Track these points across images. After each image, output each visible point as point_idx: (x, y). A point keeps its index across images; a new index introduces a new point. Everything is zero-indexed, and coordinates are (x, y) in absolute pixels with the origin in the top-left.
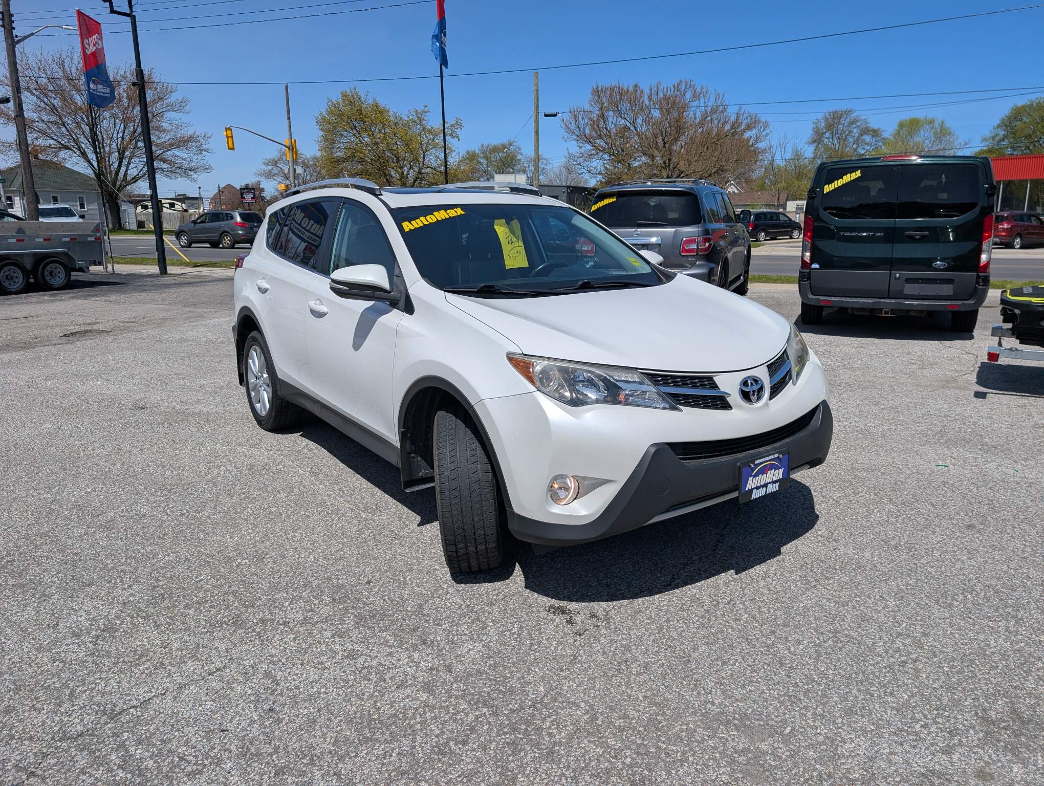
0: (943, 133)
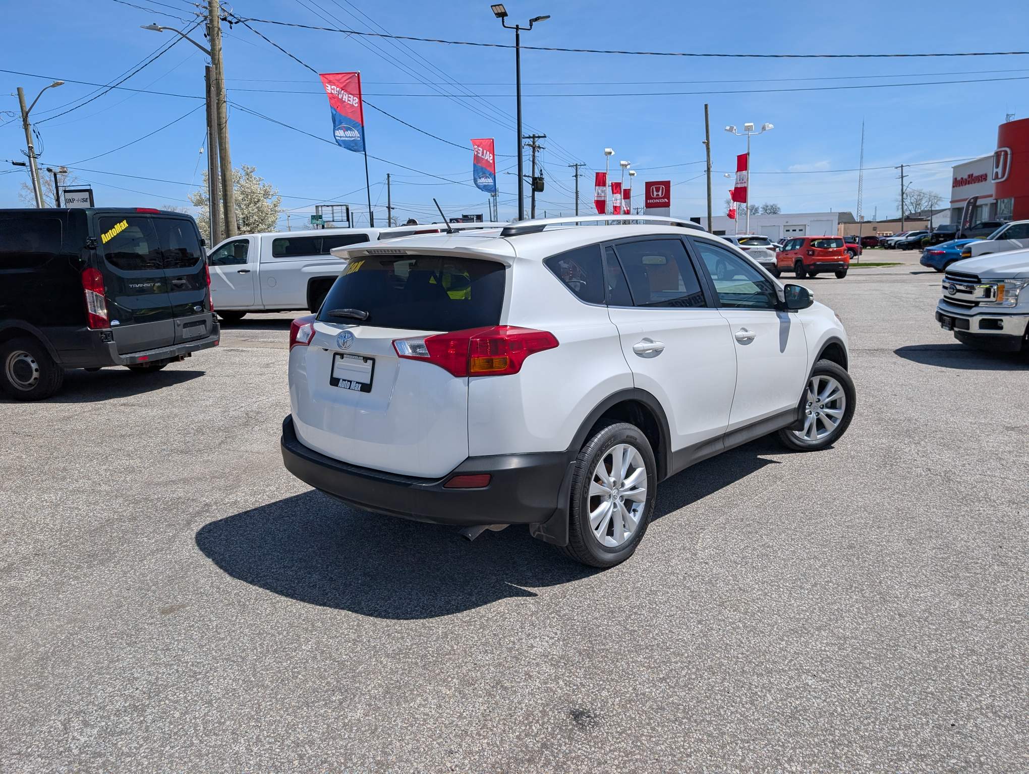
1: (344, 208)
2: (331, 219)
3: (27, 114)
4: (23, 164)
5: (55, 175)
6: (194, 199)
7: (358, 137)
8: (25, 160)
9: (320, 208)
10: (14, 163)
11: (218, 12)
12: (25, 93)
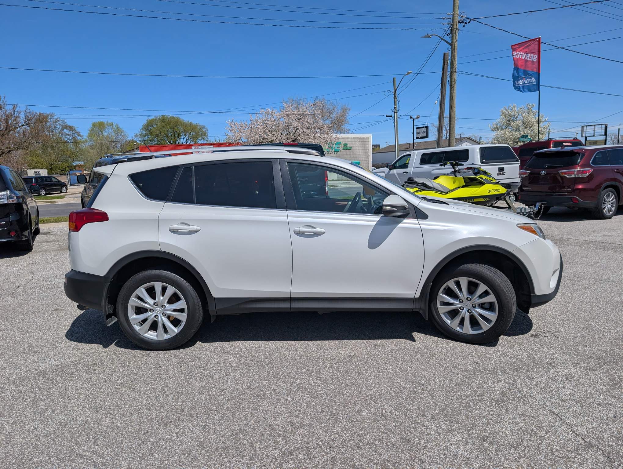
0: (118, 131)
1: (604, 126)
2: (593, 135)
3: (396, 90)
4: (391, 116)
5: (414, 120)
6: (492, 127)
7: (534, 82)
8: (392, 114)
9: (585, 128)
10: (387, 116)
11: (458, 19)
12: (396, 80)
